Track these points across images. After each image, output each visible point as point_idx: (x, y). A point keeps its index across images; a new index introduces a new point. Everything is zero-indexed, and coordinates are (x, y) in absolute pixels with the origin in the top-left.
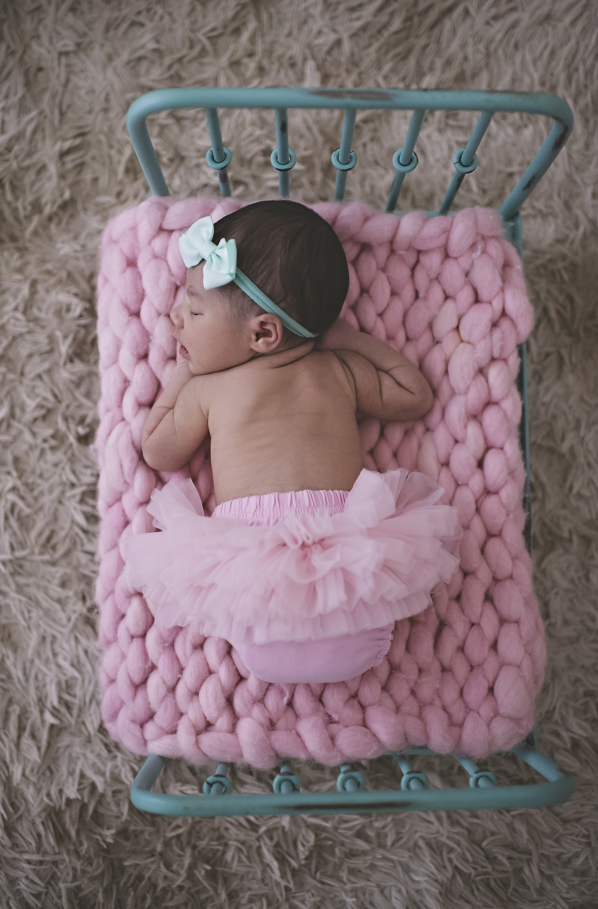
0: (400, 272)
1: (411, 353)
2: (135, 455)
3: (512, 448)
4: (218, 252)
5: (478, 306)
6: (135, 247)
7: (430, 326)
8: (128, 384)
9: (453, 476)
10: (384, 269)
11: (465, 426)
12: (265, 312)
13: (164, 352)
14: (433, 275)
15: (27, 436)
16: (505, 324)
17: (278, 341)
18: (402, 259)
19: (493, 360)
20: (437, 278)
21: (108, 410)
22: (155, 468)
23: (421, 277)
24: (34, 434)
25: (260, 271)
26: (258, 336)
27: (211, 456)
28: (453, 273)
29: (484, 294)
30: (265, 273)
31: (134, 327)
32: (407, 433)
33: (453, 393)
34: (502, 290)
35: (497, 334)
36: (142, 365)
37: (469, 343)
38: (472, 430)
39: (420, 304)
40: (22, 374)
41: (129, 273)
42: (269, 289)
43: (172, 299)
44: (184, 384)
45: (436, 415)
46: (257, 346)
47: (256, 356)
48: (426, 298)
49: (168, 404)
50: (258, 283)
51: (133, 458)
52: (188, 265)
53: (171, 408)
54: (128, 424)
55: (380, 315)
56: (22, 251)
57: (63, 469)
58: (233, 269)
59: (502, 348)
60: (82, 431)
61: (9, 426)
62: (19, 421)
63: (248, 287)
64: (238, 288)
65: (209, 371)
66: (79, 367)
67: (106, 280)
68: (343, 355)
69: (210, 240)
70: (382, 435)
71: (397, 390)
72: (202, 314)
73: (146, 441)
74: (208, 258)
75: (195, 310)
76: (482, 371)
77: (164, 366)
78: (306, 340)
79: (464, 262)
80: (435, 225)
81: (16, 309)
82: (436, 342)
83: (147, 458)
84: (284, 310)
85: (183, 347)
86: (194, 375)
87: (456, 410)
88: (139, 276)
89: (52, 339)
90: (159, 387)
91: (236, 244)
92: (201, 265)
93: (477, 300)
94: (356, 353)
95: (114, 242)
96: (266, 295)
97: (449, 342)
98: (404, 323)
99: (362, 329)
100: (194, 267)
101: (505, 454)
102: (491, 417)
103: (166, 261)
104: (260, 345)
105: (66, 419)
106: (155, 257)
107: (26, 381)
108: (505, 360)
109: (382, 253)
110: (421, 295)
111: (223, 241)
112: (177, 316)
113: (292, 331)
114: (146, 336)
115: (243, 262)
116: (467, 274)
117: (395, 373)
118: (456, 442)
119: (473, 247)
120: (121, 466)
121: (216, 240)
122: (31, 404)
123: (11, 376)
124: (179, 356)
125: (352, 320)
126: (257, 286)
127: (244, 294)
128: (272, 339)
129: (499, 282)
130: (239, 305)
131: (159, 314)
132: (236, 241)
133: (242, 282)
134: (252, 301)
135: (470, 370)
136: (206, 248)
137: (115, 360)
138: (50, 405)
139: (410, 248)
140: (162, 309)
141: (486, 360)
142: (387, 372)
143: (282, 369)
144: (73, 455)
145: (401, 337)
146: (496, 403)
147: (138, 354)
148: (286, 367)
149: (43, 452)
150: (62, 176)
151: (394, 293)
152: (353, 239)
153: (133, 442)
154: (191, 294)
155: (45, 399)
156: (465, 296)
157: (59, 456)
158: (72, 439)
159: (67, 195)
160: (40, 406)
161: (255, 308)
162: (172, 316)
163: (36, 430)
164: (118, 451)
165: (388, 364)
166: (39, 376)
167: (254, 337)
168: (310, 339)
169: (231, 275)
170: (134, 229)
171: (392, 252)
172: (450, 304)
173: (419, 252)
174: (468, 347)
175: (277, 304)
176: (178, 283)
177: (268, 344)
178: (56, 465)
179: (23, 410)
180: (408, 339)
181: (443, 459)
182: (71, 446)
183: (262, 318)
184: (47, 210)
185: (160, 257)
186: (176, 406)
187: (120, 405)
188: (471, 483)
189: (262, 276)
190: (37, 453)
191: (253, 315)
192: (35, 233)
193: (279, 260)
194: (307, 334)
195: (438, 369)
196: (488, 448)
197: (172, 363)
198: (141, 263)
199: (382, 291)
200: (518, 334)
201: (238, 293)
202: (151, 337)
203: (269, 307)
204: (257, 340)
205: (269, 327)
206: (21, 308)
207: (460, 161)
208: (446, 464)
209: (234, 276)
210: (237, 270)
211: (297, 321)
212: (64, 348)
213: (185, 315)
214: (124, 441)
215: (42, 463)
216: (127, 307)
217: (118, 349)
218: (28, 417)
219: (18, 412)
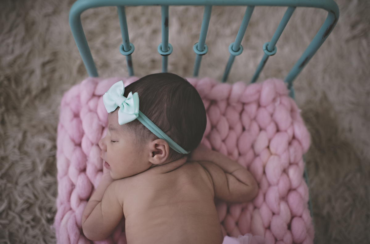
0: (234, 115)
1: (243, 162)
2: (77, 231)
3: (307, 216)
4: (127, 101)
5: (278, 134)
6: (79, 107)
7: (252, 147)
8: (73, 187)
9: (273, 235)
10: (224, 114)
11: (279, 204)
12: (158, 138)
13: (96, 167)
14: (252, 117)
15: (18, 220)
16: (295, 143)
17: (166, 157)
18: (234, 108)
19: (291, 164)
20: (255, 119)
21: (62, 204)
22: (91, 239)
23: (245, 118)
24: (22, 219)
25: (154, 112)
26: (154, 154)
27: (126, 231)
28: (264, 116)
29: (282, 126)
30: (157, 113)
31: (78, 152)
32: (243, 210)
33: (270, 185)
34: (292, 124)
35: (292, 150)
36: (82, 176)
37: (276, 155)
38: (283, 206)
39: (246, 133)
40: (16, 183)
41: (75, 121)
42: (160, 123)
43: (100, 135)
44: (108, 186)
45: (260, 199)
46: (153, 160)
47: (152, 166)
48: (249, 130)
49: (98, 199)
50: (153, 120)
51: (76, 233)
52: (109, 111)
53: (100, 201)
54: (74, 212)
55: (224, 141)
56: (19, 115)
57: (39, 239)
58: (137, 111)
59: (295, 157)
60: (49, 216)
61: (7, 214)
62: (14, 212)
63: (146, 123)
64: (140, 123)
65: (122, 176)
66: (49, 179)
67: (62, 127)
68: (205, 164)
69: (122, 95)
70: (228, 212)
71: (238, 183)
72: (118, 141)
73: (84, 223)
74: (121, 105)
75: (114, 139)
76: (285, 171)
77: (96, 176)
78: (183, 156)
79: (270, 109)
80: (252, 89)
81: (14, 147)
82: (256, 155)
83: (85, 233)
84: (169, 136)
85: (106, 162)
86: (114, 180)
87: (273, 195)
88: (80, 122)
89: (34, 164)
90: (93, 188)
91: (139, 96)
92: (117, 111)
93: (278, 130)
94: (212, 163)
95: (67, 104)
96: (158, 127)
97: (264, 155)
98: (237, 146)
99: (214, 149)
100: (112, 112)
101: (303, 220)
102: (293, 198)
103: (96, 113)
104: (155, 160)
105: (40, 209)
106: (90, 111)
107: (19, 188)
108: (297, 164)
109: (223, 105)
110: (247, 128)
111: (130, 94)
112: (103, 144)
113: (175, 150)
114: (85, 157)
115: (144, 107)
116: (272, 115)
117: (236, 173)
118: (274, 214)
119: (274, 100)
120: (69, 239)
121: (126, 95)
122: (20, 201)
123: (9, 185)
124: (105, 168)
125: (207, 144)
126: (153, 122)
127: (144, 127)
128: (163, 155)
129: (290, 119)
130: (141, 134)
131: (92, 144)
132: (138, 94)
133: (143, 120)
134: (150, 131)
135: (279, 171)
136: (119, 100)
137: (66, 173)
138: (31, 201)
139: (239, 101)
140: (94, 141)
141: (287, 165)
142: (231, 174)
143: (169, 174)
144: (45, 230)
145: (236, 153)
146: (295, 190)
147: (80, 169)
148: (171, 172)
149: (27, 229)
150: (43, 75)
151: (231, 128)
152: (206, 98)
153: (76, 224)
154: (111, 129)
155: (29, 198)
156: (271, 128)
157: (36, 231)
158: (44, 221)
159: (45, 84)
160: (26, 202)
161: (151, 136)
162: (100, 144)
163: (23, 216)
164: (67, 230)
165: (231, 168)
166: (26, 185)
167: (151, 154)
168: (185, 155)
169: (136, 115)
170: (78, 97)
171: (228, 104)
172: (263, 134)
173: (244, 104)
174: (276, 158)
175: (165, 132)
176: (104, 125)
177: (160, 159)
178: (34, 237)
179: (16, 204)
180: (240, 154)
181: (266, 225)
182: (43, 225)
183: (156, 142)
184: (34, 93)
185: (93, 111)
186: (103, 200)
187: (69, 200)
188: (285, 239)
189: (155, 115)
190: (23, 230)
191: (151, 141)
192: (27, 105)
193: (166, 105)
194: (183, 151)
195: (260, 171)
196: (293, 217)
197: (100, 173)
198: (82, 115)
199: (224, 126)
200: (303, 149)
201: (140, 127)
202: (88, 158)
203: (161, 135)
204: (153, 156)
205: (160, 148)
206: (17, 146)
207: (267, 49)
208: (268, 228)
209: (138, 116)
210: (139, 112)
211: (177, 143)
212: (41, 168)
213: (108, 143)
214: (71, 223)
215: (26, 237)
216: (73, 140)
217: (68, 166)
218: (18, 209)
219: (13, 206)
